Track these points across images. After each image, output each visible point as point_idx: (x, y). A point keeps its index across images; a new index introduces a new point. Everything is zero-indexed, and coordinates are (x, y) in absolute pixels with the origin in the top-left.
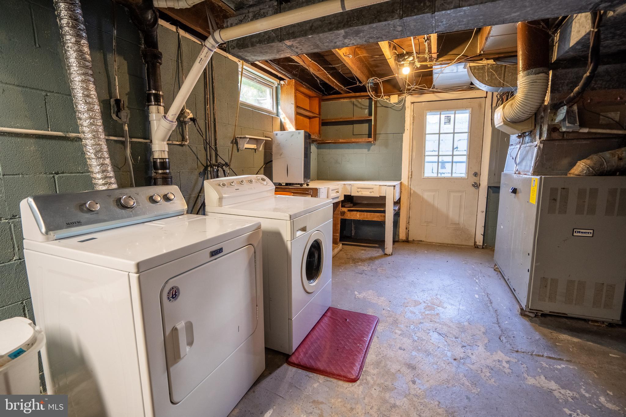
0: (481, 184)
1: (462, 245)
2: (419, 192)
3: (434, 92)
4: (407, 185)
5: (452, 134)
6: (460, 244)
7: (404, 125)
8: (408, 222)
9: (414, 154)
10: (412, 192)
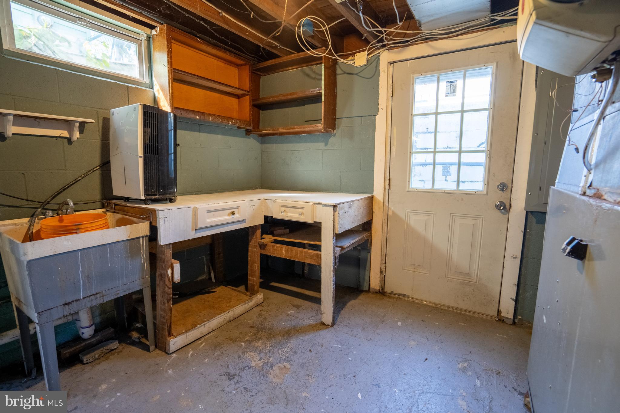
0: (512, 205)
1: (473, 312)
2: (402, 214)
3: (426, 40)
4: (382, 201)
5: (460, 114)
6: (471, 309)
7: (378, 102)
8: (384, 262)
9: (394, 149)
10: (390, 213)
